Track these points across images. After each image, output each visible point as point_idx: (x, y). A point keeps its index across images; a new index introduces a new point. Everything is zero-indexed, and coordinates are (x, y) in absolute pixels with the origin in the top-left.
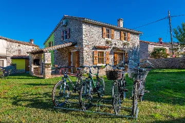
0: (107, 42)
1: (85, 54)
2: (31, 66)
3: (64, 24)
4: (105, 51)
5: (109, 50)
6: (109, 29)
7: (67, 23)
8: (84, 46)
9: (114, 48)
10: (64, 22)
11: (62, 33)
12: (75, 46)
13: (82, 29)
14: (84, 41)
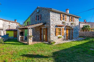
0: (63, 23)
1: (51, 30)
2: (19, 36)
3: (37, 12)
4: (61, 28)
5: (64, 27)
6: (64, 15)
7: (39, 11)
8: (51, 25)
9: (66, 26)
10: (38, 10)
11: (36, 17)
12: (45, 25)
13: (50, 15)
14: (51, 22)
